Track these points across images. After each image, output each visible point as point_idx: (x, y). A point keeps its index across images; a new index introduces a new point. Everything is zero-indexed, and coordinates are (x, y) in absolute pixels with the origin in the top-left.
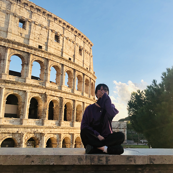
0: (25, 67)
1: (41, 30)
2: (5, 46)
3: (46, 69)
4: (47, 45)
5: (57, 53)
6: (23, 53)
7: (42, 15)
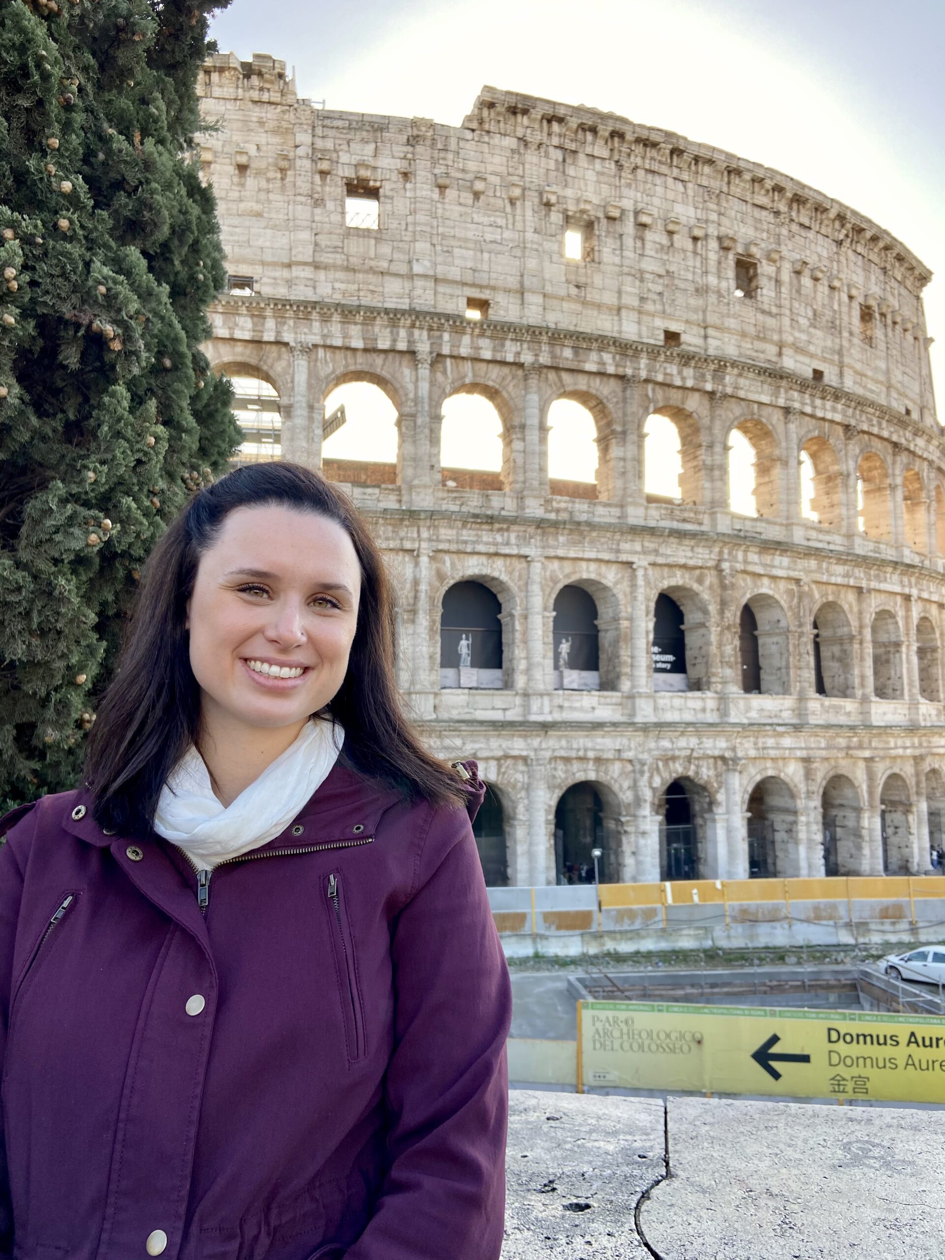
0: (615, 451)
1: (668, 253)
2: (522, 361)
3: (711, 446)
4: (704, 321)
5: (755, 354)
6: (598, 380)
7: (664, 169)
